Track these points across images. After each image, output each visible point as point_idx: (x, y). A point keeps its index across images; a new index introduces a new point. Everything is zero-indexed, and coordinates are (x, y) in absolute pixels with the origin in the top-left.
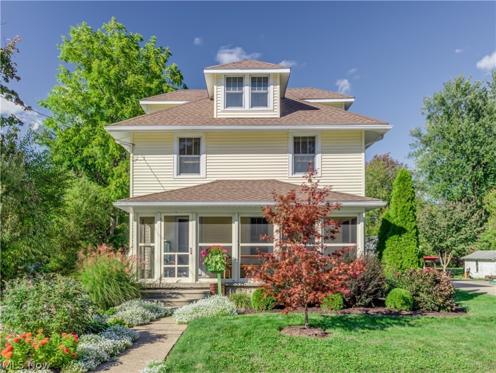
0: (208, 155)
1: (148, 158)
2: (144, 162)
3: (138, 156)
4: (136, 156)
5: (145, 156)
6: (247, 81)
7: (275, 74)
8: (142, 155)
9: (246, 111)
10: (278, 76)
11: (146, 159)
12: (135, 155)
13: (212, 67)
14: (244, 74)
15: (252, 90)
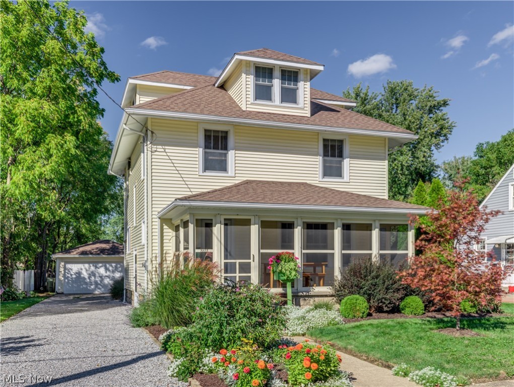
0: (236, 152)
1: (170, 149)
2: (165, 154)
3: (158, 147)
4: (155, 147)
5: (166, 147)
6: (277, 73)
7: (306, 70)
8: (162, 146)
9: (276, 106)
10: (309, 72)
11: (167, 151)
12: (154, 145)
13: (243, 53)
14: (274, 65)
15: (282, 84)
